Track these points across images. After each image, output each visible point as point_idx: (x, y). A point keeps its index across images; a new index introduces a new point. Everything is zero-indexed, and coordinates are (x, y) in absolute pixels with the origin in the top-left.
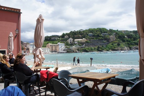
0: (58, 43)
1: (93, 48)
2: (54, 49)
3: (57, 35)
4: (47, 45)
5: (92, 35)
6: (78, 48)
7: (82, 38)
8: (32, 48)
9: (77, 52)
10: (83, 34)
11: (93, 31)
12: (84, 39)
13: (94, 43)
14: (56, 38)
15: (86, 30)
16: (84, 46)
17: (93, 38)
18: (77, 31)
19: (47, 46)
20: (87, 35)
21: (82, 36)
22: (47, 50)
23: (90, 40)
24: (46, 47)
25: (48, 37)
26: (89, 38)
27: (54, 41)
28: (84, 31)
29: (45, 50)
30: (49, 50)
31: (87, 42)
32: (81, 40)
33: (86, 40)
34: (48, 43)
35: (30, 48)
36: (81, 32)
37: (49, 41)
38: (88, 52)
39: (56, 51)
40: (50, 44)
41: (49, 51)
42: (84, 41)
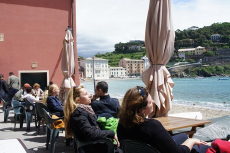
0: (144, 58)
1: (221, 67)
2: (134, 69)
3: (140, 41)
4: (121, 61)
5: (219, 38)
6: (185, 68)
7: (195, 46)
8: (90, 67)
9: (183, 77)
10: (198, 36)
11: (221, 28)
12: (199, 47)
13: (224, 56)
14: (139, 47)
15: (205, 27)
16: (199, 63)
17: (222, 45)
18: (185, 30)
19: (119, 62)
20: (208, 38)
21: (195, 42)
22: (120, 72)
23: (214, 50)
24: (117, 65)
25: (123, 44)
26: (211, 45)
27: (135, 52)
28: (200, 30)
29: (116, 71)
30: (124, 71)
31: (206, 54)
32: (194, 49)
33: (205, 50)
34: (122, 58)
35: (87, 68)
36: (193, 33)
37: (123, 53)
38: (209, 76)
39: (139, 75)
40: (126, 59)
41: (124, 74)
42: (200, 53)
